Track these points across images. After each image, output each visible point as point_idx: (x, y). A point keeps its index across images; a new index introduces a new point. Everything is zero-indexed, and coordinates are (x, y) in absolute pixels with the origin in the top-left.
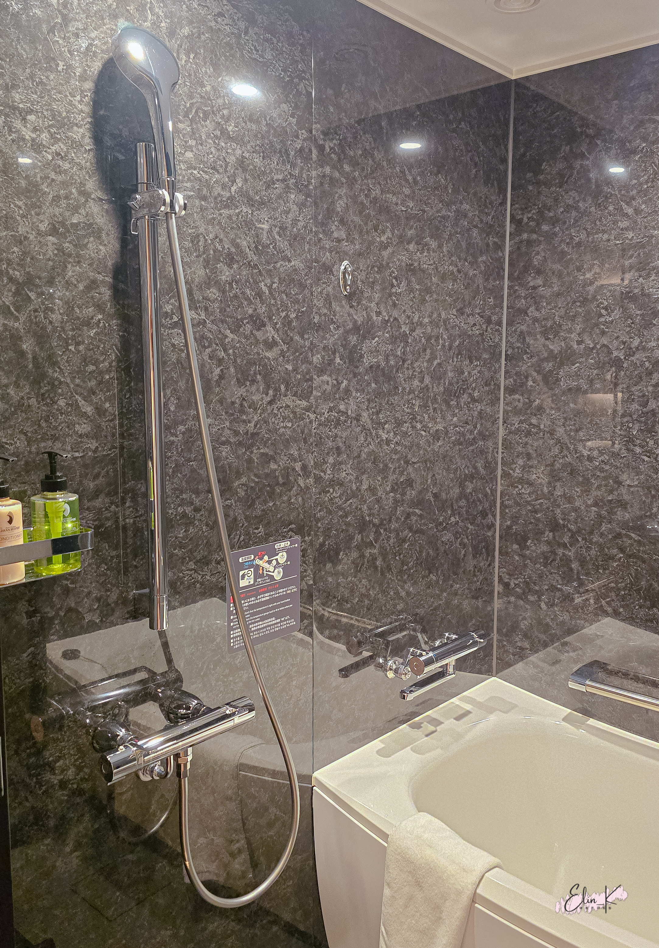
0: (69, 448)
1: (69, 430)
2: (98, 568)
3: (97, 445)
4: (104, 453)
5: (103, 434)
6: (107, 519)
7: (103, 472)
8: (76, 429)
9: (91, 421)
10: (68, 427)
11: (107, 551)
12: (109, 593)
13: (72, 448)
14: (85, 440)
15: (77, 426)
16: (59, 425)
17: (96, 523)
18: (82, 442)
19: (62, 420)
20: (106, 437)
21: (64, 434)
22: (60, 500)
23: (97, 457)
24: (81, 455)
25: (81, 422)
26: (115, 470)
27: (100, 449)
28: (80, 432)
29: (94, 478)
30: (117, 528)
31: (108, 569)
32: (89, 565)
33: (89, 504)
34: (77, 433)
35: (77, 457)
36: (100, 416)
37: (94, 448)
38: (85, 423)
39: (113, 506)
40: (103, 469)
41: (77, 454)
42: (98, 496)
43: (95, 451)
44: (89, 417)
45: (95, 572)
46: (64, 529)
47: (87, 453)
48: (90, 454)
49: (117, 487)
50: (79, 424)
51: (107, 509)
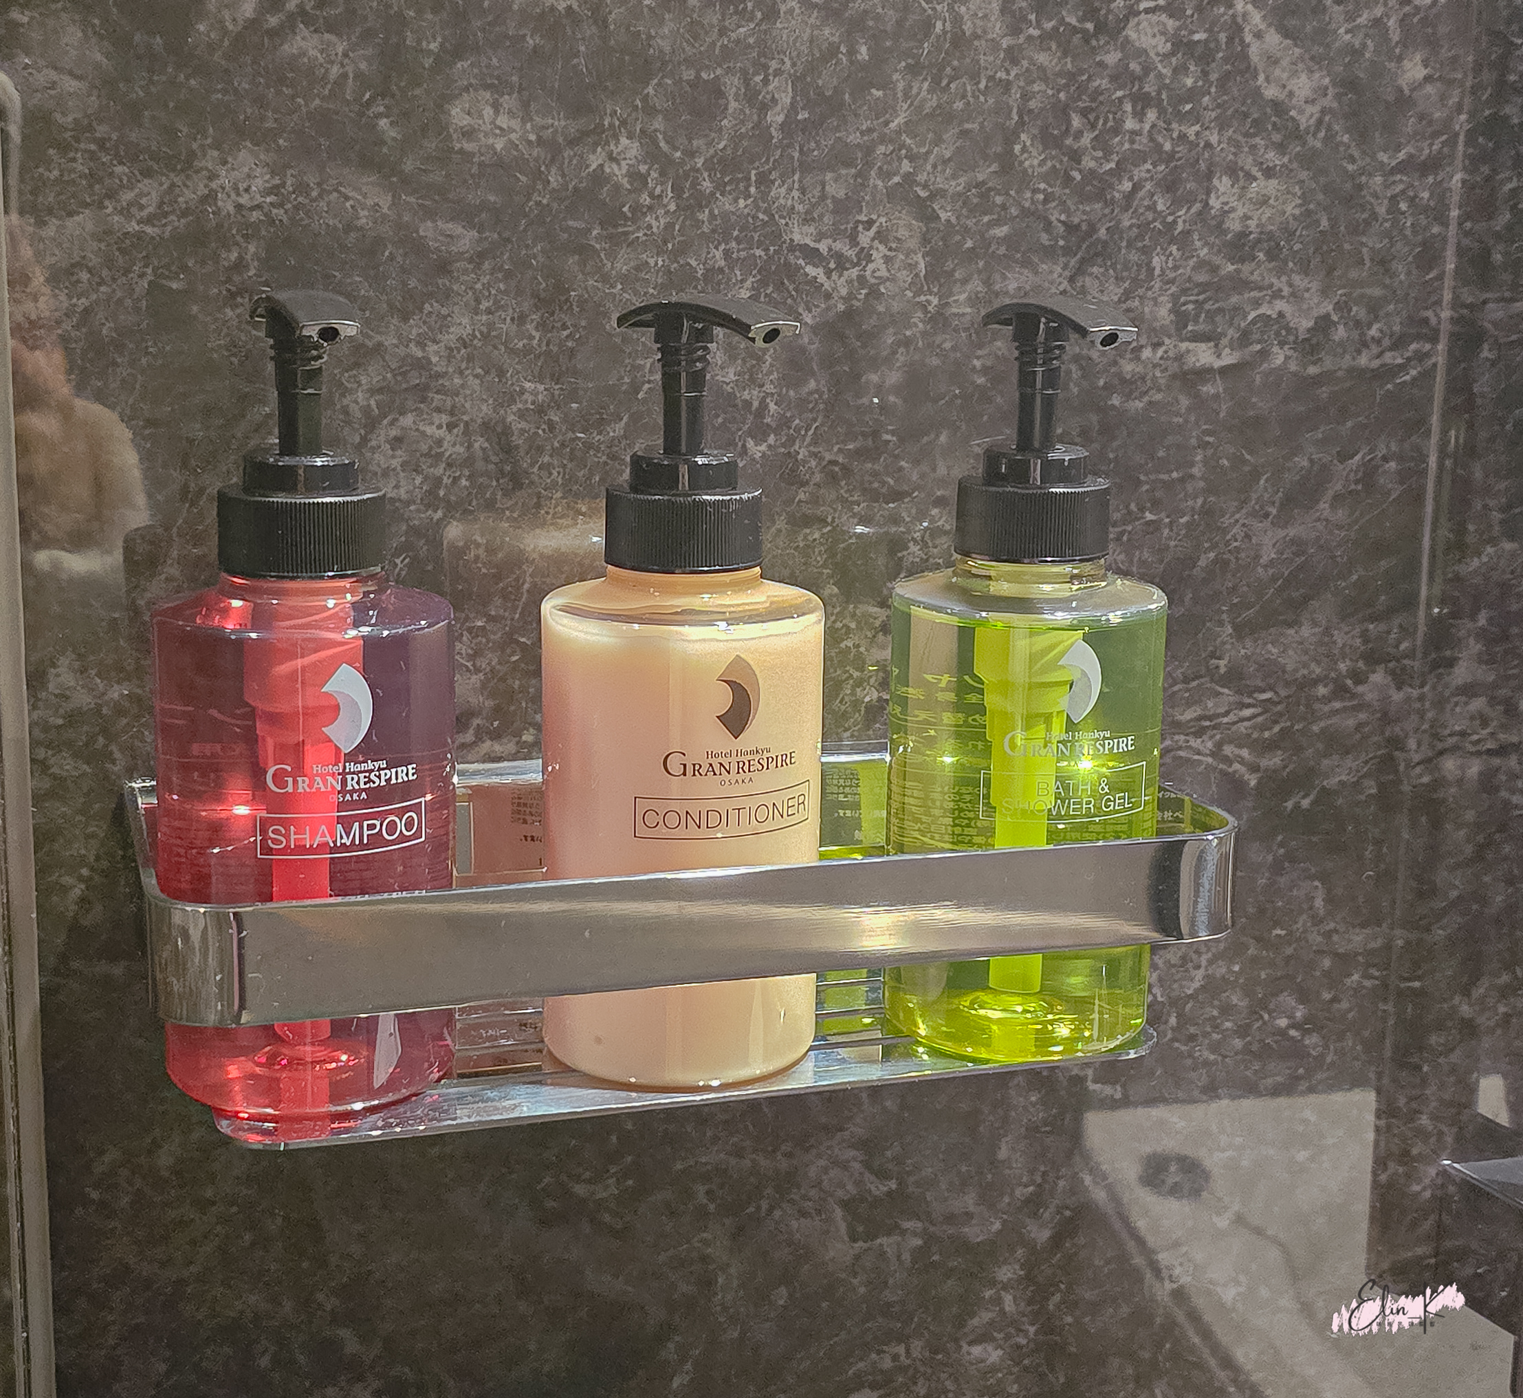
0: (1164, 313)
1: (1176, 203)
2: (1259, 1007)
3: (1328, 307)
4: (1363, 360)
5: (1372, 241)
6: (1335, 743)
7: (1345, 473)
8: (1214, 202)
9: (1308, 159)
10: (1169, 186)
11: (1317, 921)
12: (1302, 1156)
13: (1181, 319)
14: (1259, 270)
15: (1223, 184)
16: (1118, 172)
17: (1273, 761)
18: (1240, 284)
19: (1142, 143)
20: (1383, 262)
21: (1144, 227)
22: (1061, 616)
23: (1317, 381)
24: (1229, 358)
25: (1247, 162)
26: (1413, 472)
27: (1340, 333)
28: (1233, 224)
29: (1289, 503)
30: (1387, 800)
31: (1308, 1025)
32: (1212, 987)
33: (1245, 649)
34: (1220, 229)
35: (1204, 373)
36: (1362, 136)
37: (1305, 324)
38: (1269, 173)
39: (1378, 677)
40: (1344, 457)
41: (1203, 355)
42: (1299, 605)
43: (1310, 346)
44: (1296, 134)
45: (1243, 1031)
46: (1064, 785)
47: (1264, 354)
48: (1279, 357)
49: (1411, 569)
50: (1233, 171)
51: (1340, 691)
